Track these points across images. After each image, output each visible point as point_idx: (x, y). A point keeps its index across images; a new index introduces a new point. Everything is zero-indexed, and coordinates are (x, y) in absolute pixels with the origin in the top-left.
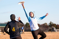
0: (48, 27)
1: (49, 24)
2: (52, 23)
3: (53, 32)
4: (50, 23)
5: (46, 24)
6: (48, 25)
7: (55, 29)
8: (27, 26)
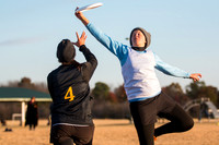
0: (186, 100)
1: (190, 89)
2: (200, 85)
3: (206, 120)
4: (193, 86)
5: (177, 86)
6: (184, 91)
7: (212, 109)
8: (101, 97)
